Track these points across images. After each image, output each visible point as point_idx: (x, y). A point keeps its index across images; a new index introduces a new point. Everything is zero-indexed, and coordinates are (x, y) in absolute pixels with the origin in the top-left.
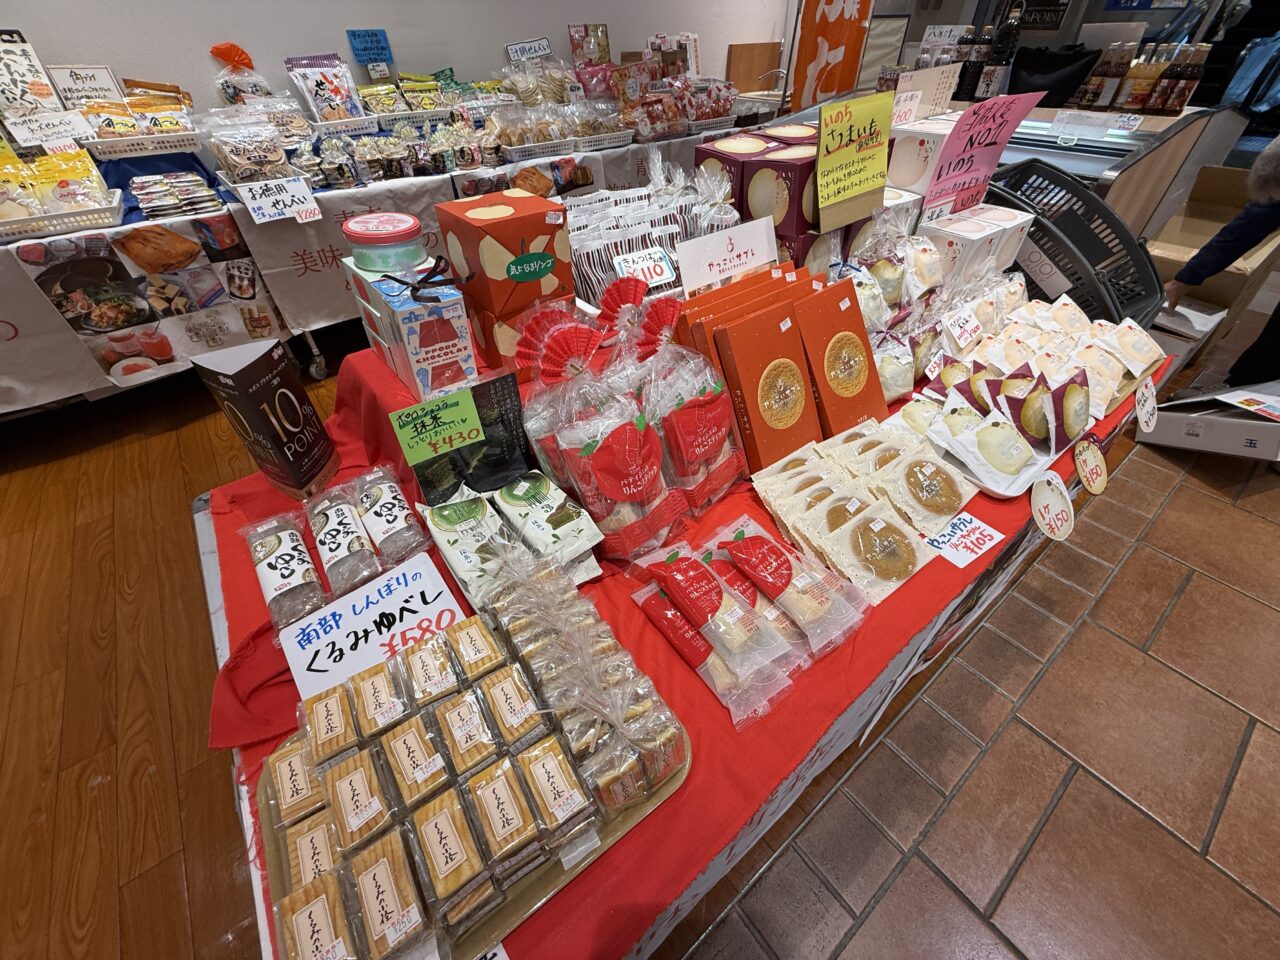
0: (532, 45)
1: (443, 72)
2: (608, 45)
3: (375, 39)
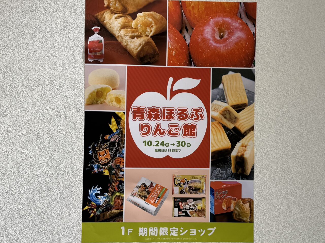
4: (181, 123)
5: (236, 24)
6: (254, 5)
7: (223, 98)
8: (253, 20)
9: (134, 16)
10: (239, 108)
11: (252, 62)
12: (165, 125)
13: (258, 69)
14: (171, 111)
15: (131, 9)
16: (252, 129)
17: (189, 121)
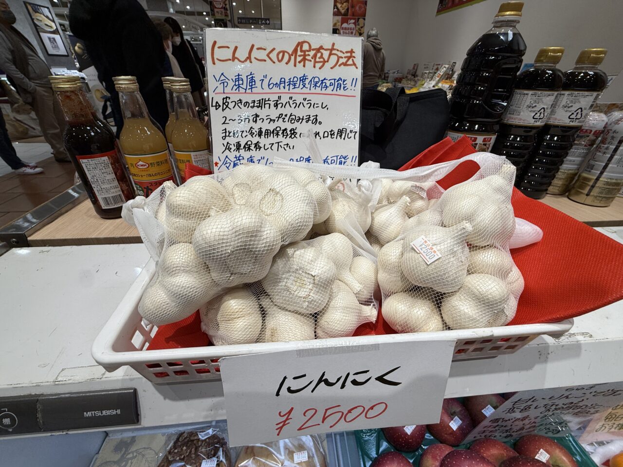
4: (350, 31)
5: (363, 6)
6: (366, 1)
7: (359, 25)
8: (366, 4)
9: (343, 4)
10: (362, 27)
11: (365, 16)
12: (347, 31)
13: (366, 18)
14: (349, 28)
15: (343, 2)
16: (363, 33)
17: (352, 31)
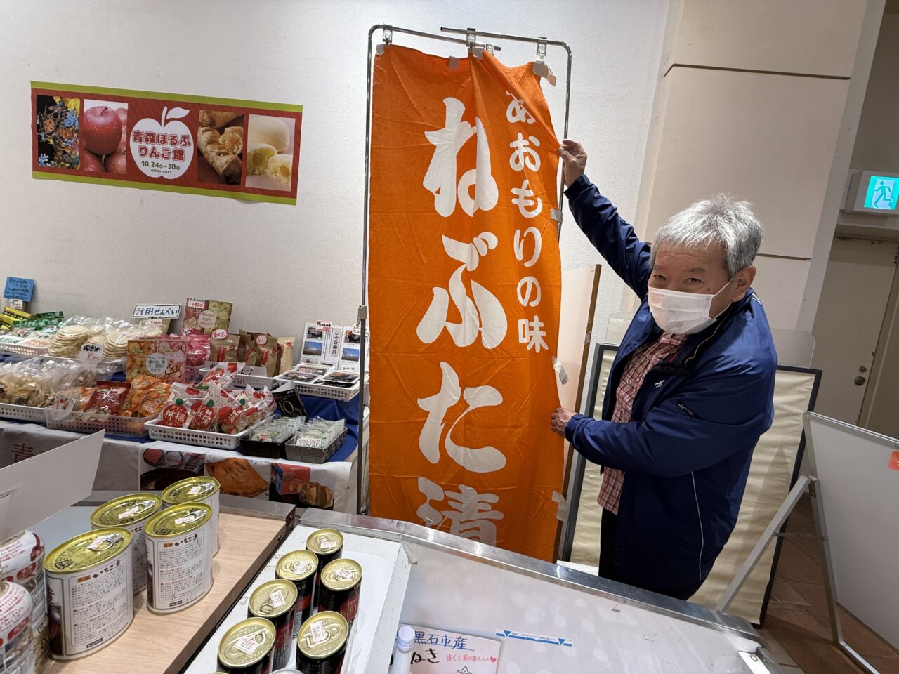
0: (161, 308)
1: (54, 313)
2: (229, 320)
3: (24, 284)
